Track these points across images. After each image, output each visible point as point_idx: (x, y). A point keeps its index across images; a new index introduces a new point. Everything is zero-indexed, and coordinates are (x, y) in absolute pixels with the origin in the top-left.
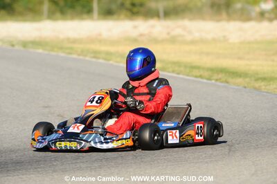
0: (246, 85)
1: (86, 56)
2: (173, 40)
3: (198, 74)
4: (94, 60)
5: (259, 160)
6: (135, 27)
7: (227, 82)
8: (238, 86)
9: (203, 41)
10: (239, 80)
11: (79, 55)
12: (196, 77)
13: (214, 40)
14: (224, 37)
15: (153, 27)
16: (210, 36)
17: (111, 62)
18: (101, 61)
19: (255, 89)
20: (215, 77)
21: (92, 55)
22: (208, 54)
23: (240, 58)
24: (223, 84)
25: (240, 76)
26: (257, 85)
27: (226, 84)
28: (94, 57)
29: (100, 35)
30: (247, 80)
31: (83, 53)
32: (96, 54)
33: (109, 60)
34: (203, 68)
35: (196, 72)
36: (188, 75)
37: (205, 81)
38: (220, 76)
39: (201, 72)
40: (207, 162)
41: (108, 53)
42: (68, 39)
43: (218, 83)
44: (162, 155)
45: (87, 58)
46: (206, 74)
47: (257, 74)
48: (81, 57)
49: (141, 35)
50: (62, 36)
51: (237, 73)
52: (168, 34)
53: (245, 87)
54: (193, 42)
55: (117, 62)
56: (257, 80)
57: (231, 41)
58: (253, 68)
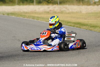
0: (87, 29)
1: (30, 18)
2: (62, 12)
3: (70, 25)
4: (33, 20)
5: (89, 56)
6: (49, 8)
7: (80, 28)
8: (84, 29)
9: (72, 13)
10: (84, 27)
11: (27, 18)
12: (69, 26)
13: (77, 12)
14: (80, 11)
15: (55, 7)
16: (75, 11)
17: (39, 20)
18: (35, 20)
19: (90, 30)
20: (76, 26)
21: (32, 18)
22: (74, 17)
23: (85, 19)
24: (79, 28)
25: (85, 26)
26: (91, 29)
27: (80, 29)
28: (33, 19)
29: (36, 10)
30: (87, 27)
31: (29, 17)
32: (34, 18)
33: (38, 20)
34: (72, 23)
35: (69, 24)
36: (66, 25)
37: (72, 27)
38: (78, 25)
39: (71, 24)
40: (70, 57)
41: (38, 17)
42: (24, 12)
43: (77, 28)
44: (54, 54)
45: (30, 19)
46: (73, 25)
47: (91, 25)
48: (28, 19)
49: (50, 11)
50: (22, 11)
51: (84, 24)
52: (60, 10)
53: (87, 30)
54: (69, 13)
55: (41, 20)
56: (91, 27)
57: (83, 13)
58: (90, 22)
